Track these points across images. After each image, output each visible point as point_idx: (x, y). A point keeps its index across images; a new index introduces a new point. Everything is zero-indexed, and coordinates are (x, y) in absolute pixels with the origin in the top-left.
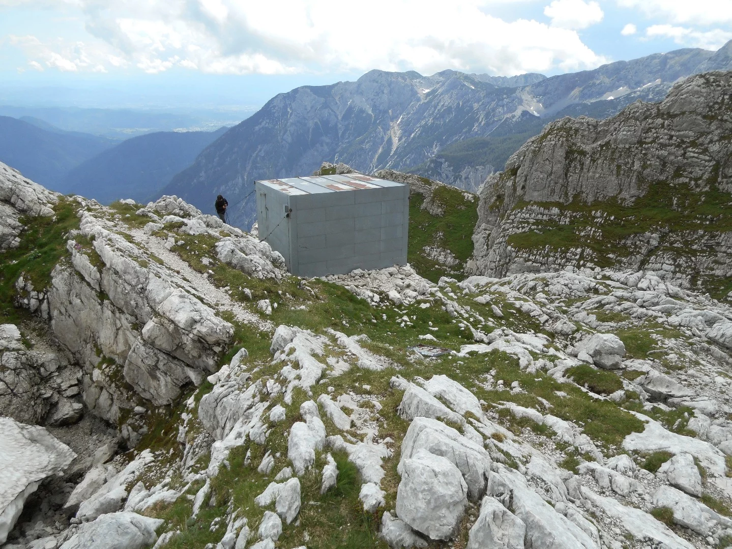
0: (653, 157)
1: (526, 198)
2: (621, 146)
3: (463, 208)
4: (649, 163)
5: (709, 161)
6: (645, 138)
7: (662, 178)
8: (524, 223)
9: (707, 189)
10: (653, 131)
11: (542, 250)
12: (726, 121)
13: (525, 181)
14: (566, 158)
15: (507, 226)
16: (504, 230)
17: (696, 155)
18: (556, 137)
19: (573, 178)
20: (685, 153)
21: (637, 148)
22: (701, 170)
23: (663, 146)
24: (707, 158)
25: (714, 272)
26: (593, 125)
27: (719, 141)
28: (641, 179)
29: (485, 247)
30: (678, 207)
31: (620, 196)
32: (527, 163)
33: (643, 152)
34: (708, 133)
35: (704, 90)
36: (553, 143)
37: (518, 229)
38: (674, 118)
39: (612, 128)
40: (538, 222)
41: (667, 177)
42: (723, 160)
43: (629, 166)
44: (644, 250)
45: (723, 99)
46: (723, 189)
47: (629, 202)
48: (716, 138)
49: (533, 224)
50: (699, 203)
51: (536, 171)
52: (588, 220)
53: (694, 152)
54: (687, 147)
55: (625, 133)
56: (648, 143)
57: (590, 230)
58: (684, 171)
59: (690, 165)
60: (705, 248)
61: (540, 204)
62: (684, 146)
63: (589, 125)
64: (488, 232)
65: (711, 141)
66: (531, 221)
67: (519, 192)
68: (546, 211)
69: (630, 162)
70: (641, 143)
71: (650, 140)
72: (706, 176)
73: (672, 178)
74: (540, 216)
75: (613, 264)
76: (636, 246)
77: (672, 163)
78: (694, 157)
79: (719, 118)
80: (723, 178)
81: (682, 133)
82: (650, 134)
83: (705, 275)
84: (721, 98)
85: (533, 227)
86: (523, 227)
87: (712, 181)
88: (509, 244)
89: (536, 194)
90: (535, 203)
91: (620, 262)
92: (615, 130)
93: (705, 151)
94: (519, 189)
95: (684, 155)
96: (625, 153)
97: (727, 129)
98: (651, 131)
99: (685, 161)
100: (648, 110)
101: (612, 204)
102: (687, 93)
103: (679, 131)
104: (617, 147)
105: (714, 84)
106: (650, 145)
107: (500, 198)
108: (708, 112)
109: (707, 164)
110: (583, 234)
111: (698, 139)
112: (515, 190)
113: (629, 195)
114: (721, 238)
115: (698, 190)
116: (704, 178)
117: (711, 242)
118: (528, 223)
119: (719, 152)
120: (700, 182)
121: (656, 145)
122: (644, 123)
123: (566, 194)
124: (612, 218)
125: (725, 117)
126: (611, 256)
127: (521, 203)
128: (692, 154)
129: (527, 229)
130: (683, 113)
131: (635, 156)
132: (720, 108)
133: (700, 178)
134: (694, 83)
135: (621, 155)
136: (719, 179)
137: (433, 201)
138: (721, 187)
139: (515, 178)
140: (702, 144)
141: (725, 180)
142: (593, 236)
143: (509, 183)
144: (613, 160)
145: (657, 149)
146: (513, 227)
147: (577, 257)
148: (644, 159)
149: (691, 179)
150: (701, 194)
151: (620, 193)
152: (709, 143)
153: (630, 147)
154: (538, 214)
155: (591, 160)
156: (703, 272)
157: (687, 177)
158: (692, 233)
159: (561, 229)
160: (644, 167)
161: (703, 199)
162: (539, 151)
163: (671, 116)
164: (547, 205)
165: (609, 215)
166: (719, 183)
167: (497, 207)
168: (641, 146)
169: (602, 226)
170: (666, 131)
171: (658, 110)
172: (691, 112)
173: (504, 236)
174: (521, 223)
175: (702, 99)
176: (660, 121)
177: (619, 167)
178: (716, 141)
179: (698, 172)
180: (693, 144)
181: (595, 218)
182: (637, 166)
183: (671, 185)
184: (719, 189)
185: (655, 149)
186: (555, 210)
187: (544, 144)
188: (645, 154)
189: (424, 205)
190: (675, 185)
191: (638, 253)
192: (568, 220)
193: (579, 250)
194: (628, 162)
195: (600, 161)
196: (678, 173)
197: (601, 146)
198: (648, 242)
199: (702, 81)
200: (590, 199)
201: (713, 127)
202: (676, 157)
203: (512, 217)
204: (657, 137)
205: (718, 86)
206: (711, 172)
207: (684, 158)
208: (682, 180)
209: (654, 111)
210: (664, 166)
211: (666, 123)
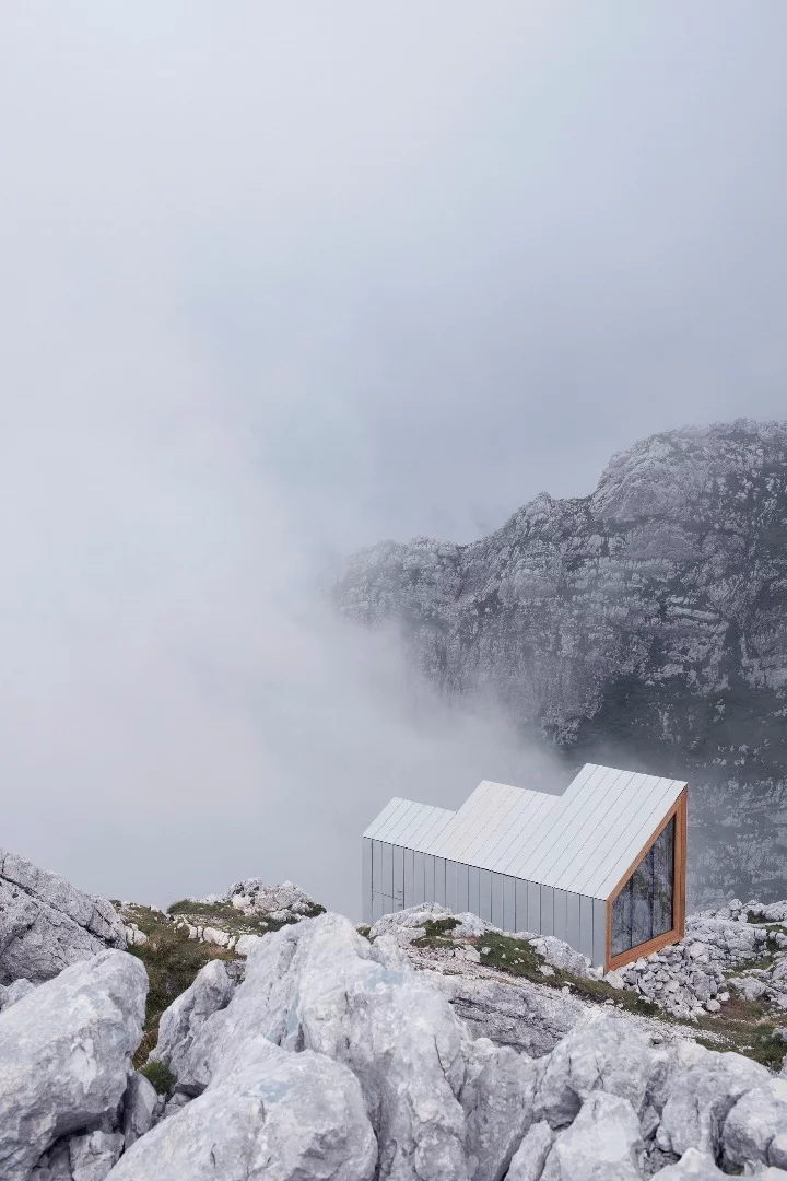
0: (598, 621)
2: (524, 602)
4: (592, 636)
5: (717, 622)
6: (573, 581)
7: (628, 667)
9: (724, 684)
10: (588, 562)
12: (731, 533)
17: (687, 611)
18: (368, 591)
20: (664, 608)
21: (561, 605)
22: (704, 644)
23: (615, 596)
24: (709, 616)
25: (778, 873)
26: (449, 557)
27: (726, 576)
28: (582, 677)
30: (674, 733)
33: (576, 612)
34: (702, 561)
35: (672, 469)
38: (625, 531)
39: (496, 562)
41: (637, 667)
42: (743, 617)
43: (551, 648)
45: (715, 483)
46: (757, 683)
48: (719, 571)
50: (716, 719)
53: (681, 605)
54: (665, 595)
55: (527, 571)
56: (582, 592)
58: (669, 648)
59: (683, 633)
60: (749, 821)
62: (658, 593)
63: (441, 557)
65: (711, 579)
69: (552, 638)
70: (565, 591)
72: (717, 657)
73: (648, 668)
77: (641, 633)
78: (683, 616)
79: (717, 526)
80: (750, 657)
81: (649, 563)
82: (583, 571)
83: (764, 884)
84: (710, 484)
87: (731, 665)
92: (504, 566)
93: (703, 602)
95: (662, 612)
96: (536, 617)
97: (736, 551)
98: (583, 564)
99: (667, 626)
100: (567, 515)
102: (642, 475)
103: (641, 560)
104: (516, 606)
105: (691, 454)
106: (586, 596)
108: (692, 514)
109: (712, 628)
111: (683, 575)
113: (564, 720)
114: (777, 794)
115: (706, 689)
116: (712, 661)
117: (758, 805)
119: (731, 601)
120: (707, 671)
121: (599, 596)
122: (564, 546)
125: (728, 525)
128: (679, 610)
130: (643, 520)
131: (558, 622)
132: (713, 506)
133: (706, 663)
134: (652, 454)
135: (527, 625)
136: (745, 661)
138: (751, 678)
140: (693, 586)
141: (756, 662)
144: (512, 636)
145: (603, 604)
148: (581, 628)
149: (687, 666)
150: (714, 697)
152: (707, 584)
153: (545, 604)
155: (463, 640)
156: (757, 876)
157: (677, 662)
158: (715, 789)
160: (584, 647)
161: (721, 708)
163: (619, 528)
166: (746, 670)
168: (569, 600)
170: (614, 561)
171: (588, 513)
172: (658, 517)
175: (674, 489)
176: (597, 540)
177: (528, 652)
178: (719, 579)
179: (695, 653)
180: (676, 587)
183: (650, 683)
184: (748, 683)
185: (598, 606)
188: (579, 618)
190: (657, 683)
194: (547, 640)
195: (483, 642)
196: (657, 660)
197: (480, 606)
199: (668, 449)
201: (709, 548)
202: (648, 618)
204: (598, 577)
205: (701, 458)
206: (724, 648)
207: (664, 620)
208: (670, 670)
209: (580, 519)
210: (626, 641)
211: (612, 542)
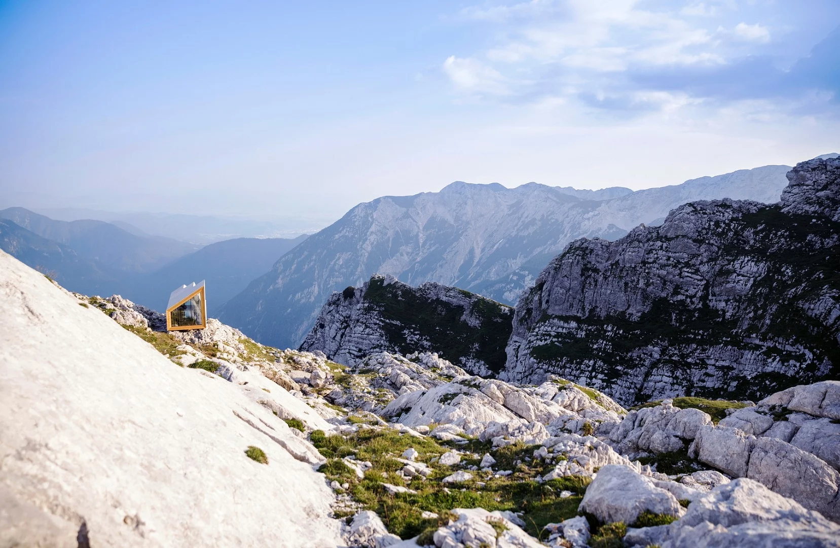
0: (654, 275)
1: (550, 312)
2: (628, 265)
3: (499, 320)
4: (651, 281)
5: (701, 280)
6: (648, 259)
7: (664, 295)
8: (547, 335)
9: (700, 305)
10: (654, 252)
11: (560, 361)
12: (712, 244)
13: (549, 295)
14: (582, 275)
15: (532, 338)
16: (530, 342)
17: (690, 275)
18: (573, 255)
19: (589, 294)
20: (681, 273)
21: (641, 268)
22: (695, 288)
23: (663, 267)
24: (699, 277)
25: (705, 384)
26: (605, 246)
27: (708, 262)
28: (645, 297)
29: (515, 359)
30: (676, 322)
31: (629, 311)
32: (550, 279)
33: (647, 271)
34: (699, 255)
35: (692, 217)
36: (571, 261)
37: (541, 341)
38: (670, 241)
39: (620, 249)
40: (558, 335)
41: (668, 295)
42: (712, 280)
43: (634, 284)
44: (647, 363)
45: (710, 225)
46: (713, 306)
47: (636, 318)
48: (705, 260)
49: (554, 337)
50: (694, 319)
51: (557, 286)
52: (601, 334)
53: (688, 272)
54: (682, 267)
55: (630, 253)
56: (650, 263)
57: (602, 343)
58: (681, 288)
59: (687, 283)
60: (698, 361)
61: (560, 318)
62: (680, 266)
63: (602, 245)
64: (518, 344)
65: (702, 263)
66: (553, 333)
67: (544, 306)
68: (566, 325)
69: (636, 280)
70: (644, 263)
71: (651, 260)
72: (699, 294)
73: (672, 296)
74: (560, 330)
75: (621, 376)
76: (641, 359)
77: (671, 282)
78: (688, 276)
79: (707, 242)
80: (712, 296)
81: (677, 254)
82: (651, 255)
83: (698, 387)
84: (707, 224)
85: (554, 340)
86: (546, 340)
87: (704, 298)
88: (532, 356)
89: (557, 308)
90: (556, 317)
91: (626, 374)
92: (623, 251)
93: (697, 271)
94: (544, 303)
95: (680, 274)
96: (631, 271)
97: (714, 252)
98: (652, 253)
99: (681, 280)
100: (650, 233)
101: (621, 320)
102: (679, 219)
103: (675, 253)
104: (625, 266)
105: (701, 212)
106: (651, 265)
107: (529, 311)
108: (698, 236)
109: (699, 283)
110: (595, 346)
111: (690, 260)
112: (541, 303)
113: (635, 312)
114: (710, 352)
115: (693, 307)
116: (697, 296)
117: (702, 355)
118: (550, 335)
119: (708, 272)
120: (694, 299)
121: (656, 265)
122: (646, 245)
123: (583, 309)
124: (621, 332)
125: (712, 241)
126: (619, 368)
127: (545, 317)
128: (687, 274)
129: (549, 342)
130: (677, 237)
131: (640, 274)
132: (707, 233)
133: (695, 296)
134: (684, 211)
135: (628, 274)
136: (710, 297)
137: (472, 313)
138: (711, 304)
139: (542, 292)
140: (694, 265)
141: (714, 298)
142: (605, 348)
143: (536, 298)
144: (621, 278)
145: (657, 269)
146: (537, 339)
147: (590, 369)
148: (647, 277)
149: (687, 296)
150: (695, 310)
151: (628, 309)
152: (700, 265)
153: (635, 266)
154: (559, 327)
155: (604, 277)
156: (697, 383)
157: (684, 295)
158: (687, 347)
159: (578, 341)
160: (647, 284)
161: (697, 315)
162: (559, 268)
163: (668, 239)
164: (566, 319)
165: (618, 329)
166: (710, 301)
167: (526, 320)
168: (645, 266)
169: (612, 339)
170: (664, 252)
171: (658, 233)
172: (683, 236)
173: (529, 348)
174: (544, 335)
175: (692, 225)
176: (659, 243)
177: (626, 284)
178: (705, 263)
179: (692, 291)
180: (687, 265)
181: (606, 331)
182: (641, 284)
183: (671, 301)
184: (709, 306)
185: (655, 269)
186: (573, 324)
187: (563, 262)
188: (648, 273)
189: (463, 318)
190: (674, 302)
191: (643, 365)
192: (584, 333)
193: (592, 362)
194: (634, 280)
195: (610, 279)
196: (676, 292)
197: (612, 265)
198: (651, 355)
199: (692, 209)
200: (603, 314)
201: (702, 250)
202: (674, 276)
203: (537, 330)
204: (657, 258)
205: (705, 213)
206: (703, 291)
207: (681, 277)
208: (680, 297)
209: (654, 235)
210: (665, 284)
211: (665, 245)
